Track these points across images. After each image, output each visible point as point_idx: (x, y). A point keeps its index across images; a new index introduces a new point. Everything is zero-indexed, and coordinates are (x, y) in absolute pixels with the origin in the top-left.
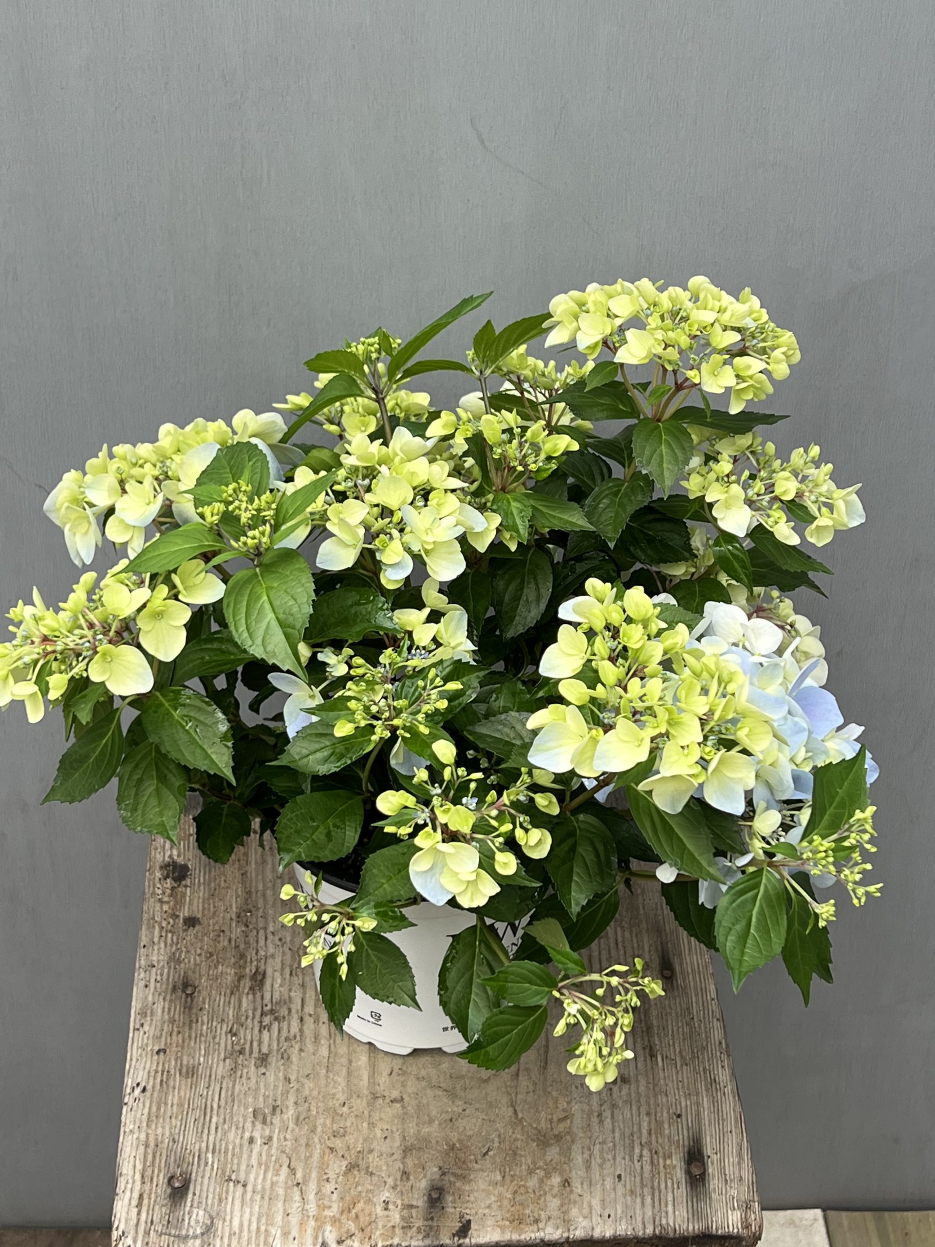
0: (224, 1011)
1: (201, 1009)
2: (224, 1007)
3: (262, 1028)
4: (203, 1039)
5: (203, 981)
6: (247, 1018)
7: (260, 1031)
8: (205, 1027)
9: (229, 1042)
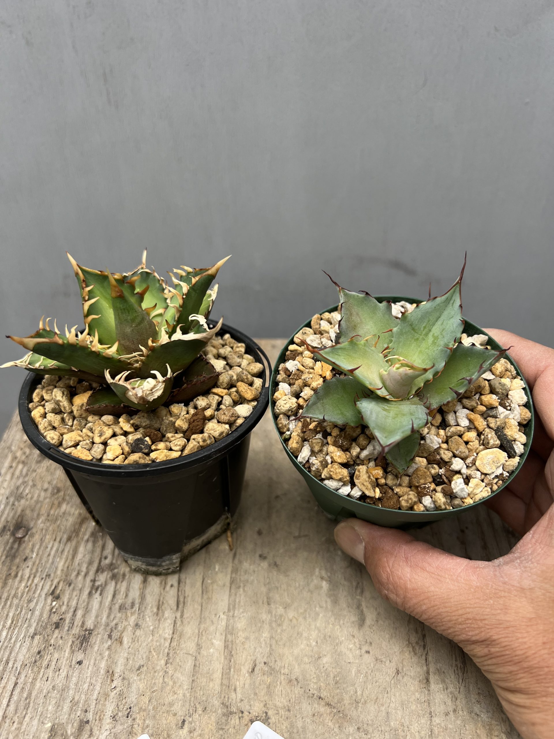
0: (53, 563)
1: (25, 560)
2: (54, 557)
3: (94, 588)
4: (15, 601)
5: (40, 521)
6: (78, 574)
7: (90, 594)
8: (23, 585)
9: (48, 608)
